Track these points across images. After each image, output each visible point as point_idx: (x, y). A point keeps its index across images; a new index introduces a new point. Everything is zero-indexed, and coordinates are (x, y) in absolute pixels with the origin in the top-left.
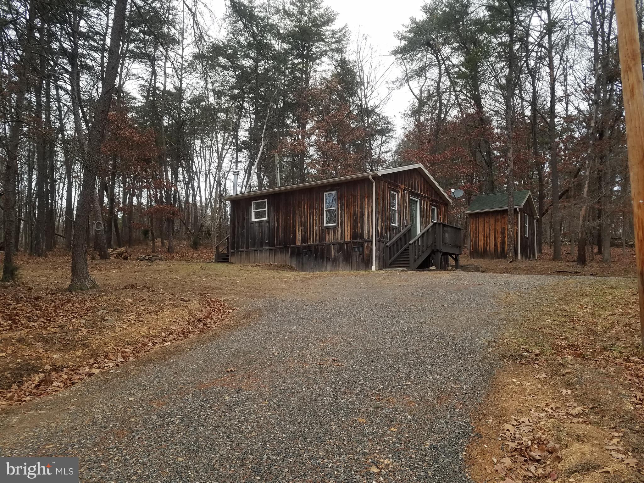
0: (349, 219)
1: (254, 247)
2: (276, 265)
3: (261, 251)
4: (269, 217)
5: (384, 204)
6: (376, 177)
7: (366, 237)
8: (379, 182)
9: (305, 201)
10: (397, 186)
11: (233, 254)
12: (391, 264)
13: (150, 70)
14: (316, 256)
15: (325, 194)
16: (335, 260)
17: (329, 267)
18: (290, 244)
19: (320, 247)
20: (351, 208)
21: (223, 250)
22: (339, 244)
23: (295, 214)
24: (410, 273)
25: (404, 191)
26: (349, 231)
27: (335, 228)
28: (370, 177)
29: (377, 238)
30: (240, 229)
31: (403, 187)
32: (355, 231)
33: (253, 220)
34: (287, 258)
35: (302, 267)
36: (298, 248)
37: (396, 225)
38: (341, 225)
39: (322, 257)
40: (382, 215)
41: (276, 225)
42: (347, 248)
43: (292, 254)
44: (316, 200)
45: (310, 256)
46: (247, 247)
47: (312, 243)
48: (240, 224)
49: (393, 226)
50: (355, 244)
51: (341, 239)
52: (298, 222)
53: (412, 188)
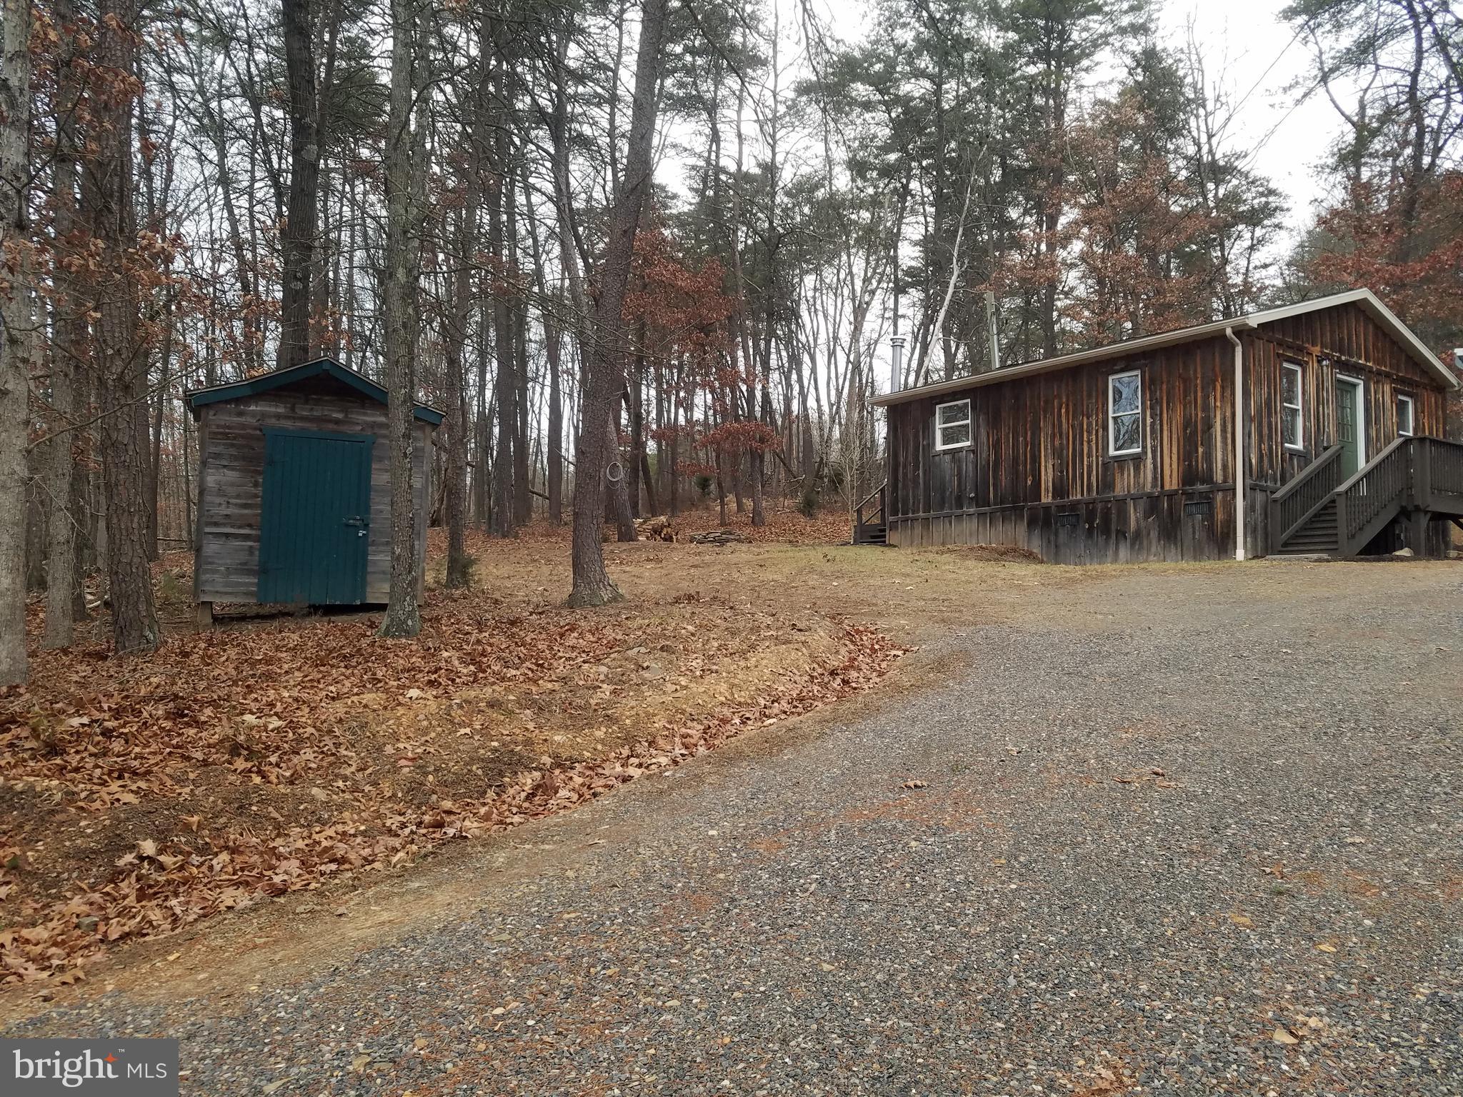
0: (1174, 436)
1: (942, 508)
2: (993, 550)
3: (959, 517)
4: (975, 439)
5: (1264, 396)
6: (1241, 332)
7: (1219, 477)
8: (1252, 343)
9: (1060, 398)
10: (1300, 349)
11: (893, 526)
12: (1285, 544)
13: (708, 131)
14: (1091, 527)
15: (1110, 378)
16: (1138, 535)
17: (1124, 552)
18: (1025, 500)
19: (1099, 506)
20: (1179, 409)
21: (871, 517)
22: (1150, 496)
23: (1036, 430)
24: (1340, 565)
25: (1319, 362)
26: (1175, 466)
27: (1138, 460)
28: (1229, 331)
29: (1249, 481)
30: (910, 468)
31: (1316, 350)
32: (1191, 462)
33: (939, 447)
34: (1019, 533)
35: (1057, 554)
36: (1047, 508)
37: (1299, 446)
38: (1154, 452)
39: (1106, 530)
40: (1260, 424)
41: (992, 458)
42: (1170, 506)
43: (1032, 523)
44: (1089, 396)
45: (1074, 526)
46: (927, 510)
47: (1079, 497)
48: (910, 458)
49: (1290, 449)
50: (1189, 496)
51: (1154, 485)
52: (1046, 449)
53: (1342, 353)
